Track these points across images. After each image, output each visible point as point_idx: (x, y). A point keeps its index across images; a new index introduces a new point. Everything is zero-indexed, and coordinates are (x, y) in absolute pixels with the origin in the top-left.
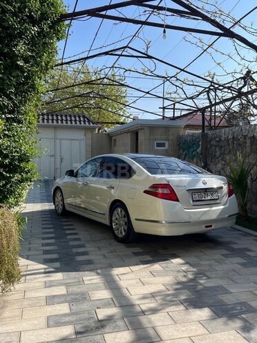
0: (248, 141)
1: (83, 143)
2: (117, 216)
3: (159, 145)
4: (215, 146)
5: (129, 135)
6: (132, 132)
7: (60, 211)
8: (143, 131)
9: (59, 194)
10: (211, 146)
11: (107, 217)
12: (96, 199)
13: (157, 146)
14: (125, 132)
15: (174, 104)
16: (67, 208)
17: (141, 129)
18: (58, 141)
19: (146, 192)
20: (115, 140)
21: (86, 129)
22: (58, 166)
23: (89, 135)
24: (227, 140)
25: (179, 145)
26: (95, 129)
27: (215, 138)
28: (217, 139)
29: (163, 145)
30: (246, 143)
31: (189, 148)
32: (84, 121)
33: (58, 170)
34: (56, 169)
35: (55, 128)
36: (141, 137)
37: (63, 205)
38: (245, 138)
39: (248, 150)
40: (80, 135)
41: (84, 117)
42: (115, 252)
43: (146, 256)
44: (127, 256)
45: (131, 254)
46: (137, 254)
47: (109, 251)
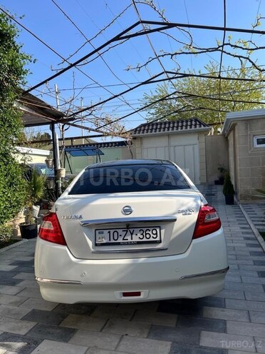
1: (197, 148)
3: (260, 142)
18: (172, 149)
23: (203, 138)
26: (207, 131)
32: (196, 125)
35: (169, 135)
40: (193, 139)
41: (196, 120)
42: (23, 303)
43: (31, 324)
44: (12, 317)
45: (27, 313)
46: (33, 316)
47: (19, 300)
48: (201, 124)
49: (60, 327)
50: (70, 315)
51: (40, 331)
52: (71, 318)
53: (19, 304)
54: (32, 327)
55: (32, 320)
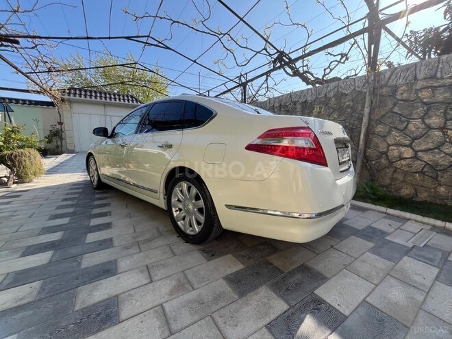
2: (180, 196)
7: (95, 183)
11: (162, 196)
12: (145, 168)
18: (108, 117)
30: (295, 108)
32: (132, 101)
37: (99, 176)
38: (295, 104)
42: (189, 282)
43: (264, 292)
44: (224, 304)
45: (227, 287)
46: (241, 284)
47: (174, 283)
48: (137, 101)
49: (290, 273)
50: (268, 258)
51: (288, 289)
52: (275, 260)
53: (187, 286)
54: (273, 294)
55: (254, 288)
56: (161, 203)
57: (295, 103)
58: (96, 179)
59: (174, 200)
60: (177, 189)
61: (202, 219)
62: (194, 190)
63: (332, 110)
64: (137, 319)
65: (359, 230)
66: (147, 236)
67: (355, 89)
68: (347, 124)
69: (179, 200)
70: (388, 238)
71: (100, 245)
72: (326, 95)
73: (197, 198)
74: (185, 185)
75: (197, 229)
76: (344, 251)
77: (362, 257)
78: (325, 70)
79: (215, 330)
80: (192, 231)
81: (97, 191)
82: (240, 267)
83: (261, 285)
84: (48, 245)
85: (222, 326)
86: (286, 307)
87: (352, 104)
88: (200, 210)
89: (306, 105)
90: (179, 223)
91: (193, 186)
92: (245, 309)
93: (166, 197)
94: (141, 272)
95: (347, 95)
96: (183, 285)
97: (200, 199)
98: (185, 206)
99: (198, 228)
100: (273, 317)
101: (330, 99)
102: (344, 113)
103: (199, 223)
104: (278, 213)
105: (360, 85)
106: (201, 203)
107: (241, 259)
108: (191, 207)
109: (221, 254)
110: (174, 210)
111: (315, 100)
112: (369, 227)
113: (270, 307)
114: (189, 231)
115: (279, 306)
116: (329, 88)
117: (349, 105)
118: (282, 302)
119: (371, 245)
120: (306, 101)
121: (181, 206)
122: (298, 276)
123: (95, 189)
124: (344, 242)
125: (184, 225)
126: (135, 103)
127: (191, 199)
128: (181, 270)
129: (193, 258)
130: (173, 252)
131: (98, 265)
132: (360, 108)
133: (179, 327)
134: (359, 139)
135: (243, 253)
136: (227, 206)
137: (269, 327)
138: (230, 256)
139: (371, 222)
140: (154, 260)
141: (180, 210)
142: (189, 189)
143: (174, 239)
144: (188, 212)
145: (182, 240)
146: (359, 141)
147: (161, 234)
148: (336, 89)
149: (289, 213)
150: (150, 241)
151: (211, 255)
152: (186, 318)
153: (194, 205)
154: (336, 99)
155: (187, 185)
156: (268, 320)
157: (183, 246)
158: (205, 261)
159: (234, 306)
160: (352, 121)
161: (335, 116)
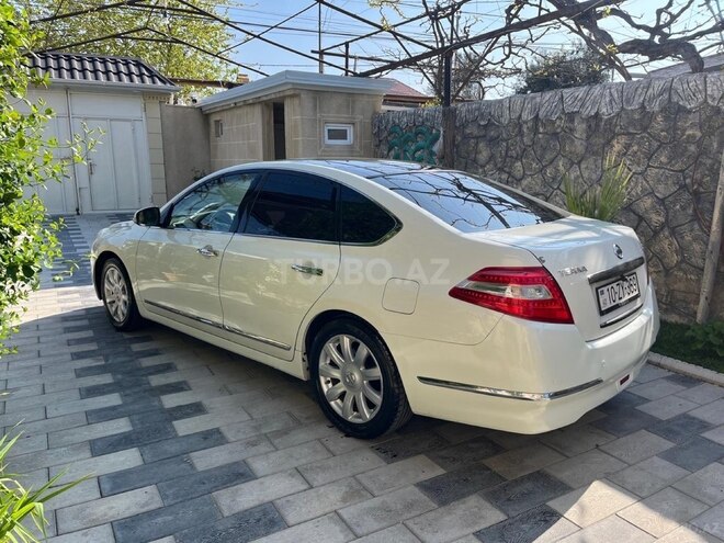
0: (580, 128)
1: (142, 129)
2: (337, 357)
3: (334, 135)
4: (477, 138)
5: (258, 111)
6: (265, 104)
7: (120, 318)
8: (296, 101)
9: (112, 273)
10: (466, 137)
11: (300, 355)
13: (329, 138)
14: (246, 104)
15: (347, 44)
16: (145, 312)
17: (292, 96)
18: (77, 122)
19: (457, 293)
20: (217, 122)
21: (147, 95)
22: (83, 181)
23: (155, 109)
24: (518, 123)
25: (377, 135)
26: (166, 94)
27: (475, 121)
28: (482, 123)
29: (342, 135)
30: (572, 130)
31: (406, 141)
32: (141, 75)
33: (86, 194)
34: (78, 190)
35: (67, 89)
36: (291, 116)
37: (132, 305)
38: (572, 121)
39: (579, 147)
40: (132, 109)
41: (138, 64)
42: (365, 489)
43: (473, 501)
44: (418, 513)
45: (422, 495)
46: (441, 492)
47: (344, 489)
48: (152, 75)
49: (516, 481)
50: (484, 461)
51: (509, 500)
52: (495, 464)
53: (364, 493)
54: (488, 505)
55: (459, 496)
56: (298, 369)
57: (571, 117)
58: (122, 309)
59: (323, 364)
60: (330, 346)
61: (377, 398)
62: (364, 350)
63: (656, 144)
64: (310, 524)
65: (660, 421)
66: (276, 426)
67: (705, 101)
68: (688, 181)
69: (333, 364)
70: (707, 435)
71: (205, 438)
72: (643, 107)
73: (369, 363)
74: (346, 341)
75: (368, 415)
76: (615, 454)
77: (641, 464)
78: (659, 12)
79: (410, 535)
80: (359, 417)
81: (126, 336)
82: (440, 471)
83: (469, 493)
84: (121, 440)
85: (418, 532)
86: (502, 517)
87: (699, 134)
88: (375, 385)
89: (597, 125)
90: (332, 403)
91: (362, 344)
92: (448, 518)
93: (306, 359)
94: (292, 475)
95: (689, 112)
96: (357, 491)
97: (374, 366)
98: (345, 376)
99: (369, 412)
100: (483, 526)
101: (652, 116)
102: (682, 155)
103: (370, 405)
104: (504, 393)
105: (716, 93)
106: (377, 373)
107: (440, 461)
108: (357, 377)
109: (407, 455)
110: (322, 380)
111: (618, 115)
112: (685, 416)
113: (481, 517)
114: (351, 418)
115: (494, 516)
116: (651, 90)
117: (694, 136)
118: (498, 512)
119: (668, 445)
120: (597, 114)
121: (336, 374)
122: (529, 486)
123: (119, 329)
124: (623, 440)
125: (342, 409)
126: (148, 81)
127: (357, 364)
128: (349, 474)
129: (364, 459)
130: (329, 450)
131: (221, 467)
132: (715, 145)
133: (365, 531)
134: (712, 219)
135: (443, 453)
136: (422, 379)
137: (478, 534)
138: (422, 458)
139: (692, 405)
140: (304, 461)
141: (335, 381)
142: (354, 346)
143: (324, 430)
144: (351, 385)
145: (337, 432)
146: (711, 223)
147: (298, 424)
148: (666, 96)
149: (518, 393)
150: (286, 433)
151: (392, 455)
152: (370, 523)
153: (363, 376)
154: (666, 119)
155: (351, 340)
156: (478, 529)
157: (342, 443)
158: (384, 463)
159: (432, 514)
160: (698, 176)
161: (663, 159)
